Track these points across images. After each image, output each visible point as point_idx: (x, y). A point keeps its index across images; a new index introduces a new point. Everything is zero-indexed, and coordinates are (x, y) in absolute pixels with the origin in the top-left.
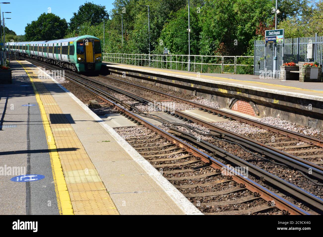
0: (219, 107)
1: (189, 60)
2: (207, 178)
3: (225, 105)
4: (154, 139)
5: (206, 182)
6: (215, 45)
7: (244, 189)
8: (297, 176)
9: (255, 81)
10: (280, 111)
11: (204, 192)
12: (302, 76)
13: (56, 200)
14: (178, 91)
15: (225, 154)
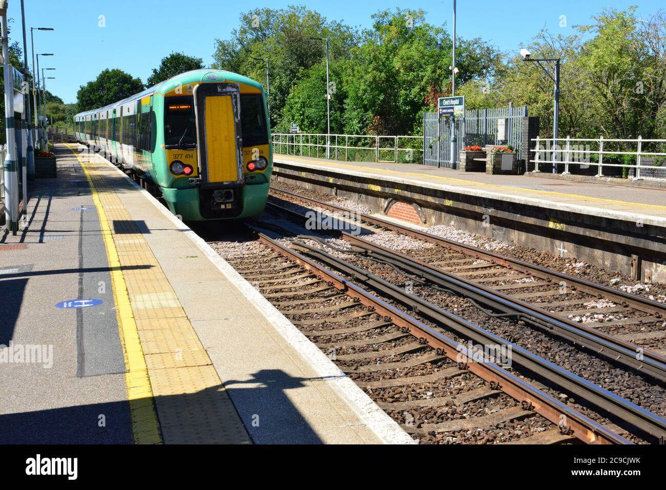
0: (369, 212)
1: (329, 142)
2: (340, 311)
3: (377, 208)
4: (269, 258)
5: (338, 316)
6: (367, 119)
7: (389, 323)
8: (465, 305)
9: (423, 173)
10: (455, 216)
11: (333, 329)
12: (489, 166)
13: (118, 330)
14: (310, 189)
15: (366, 275)
